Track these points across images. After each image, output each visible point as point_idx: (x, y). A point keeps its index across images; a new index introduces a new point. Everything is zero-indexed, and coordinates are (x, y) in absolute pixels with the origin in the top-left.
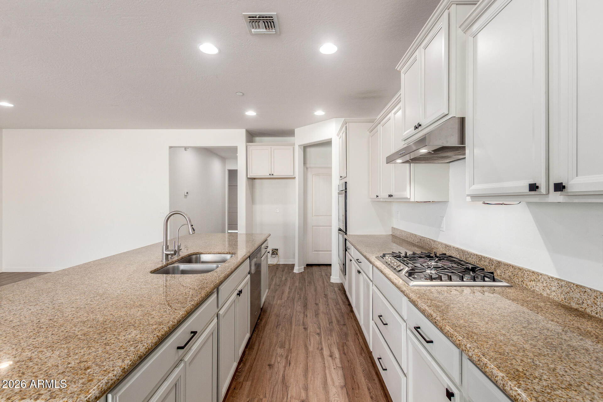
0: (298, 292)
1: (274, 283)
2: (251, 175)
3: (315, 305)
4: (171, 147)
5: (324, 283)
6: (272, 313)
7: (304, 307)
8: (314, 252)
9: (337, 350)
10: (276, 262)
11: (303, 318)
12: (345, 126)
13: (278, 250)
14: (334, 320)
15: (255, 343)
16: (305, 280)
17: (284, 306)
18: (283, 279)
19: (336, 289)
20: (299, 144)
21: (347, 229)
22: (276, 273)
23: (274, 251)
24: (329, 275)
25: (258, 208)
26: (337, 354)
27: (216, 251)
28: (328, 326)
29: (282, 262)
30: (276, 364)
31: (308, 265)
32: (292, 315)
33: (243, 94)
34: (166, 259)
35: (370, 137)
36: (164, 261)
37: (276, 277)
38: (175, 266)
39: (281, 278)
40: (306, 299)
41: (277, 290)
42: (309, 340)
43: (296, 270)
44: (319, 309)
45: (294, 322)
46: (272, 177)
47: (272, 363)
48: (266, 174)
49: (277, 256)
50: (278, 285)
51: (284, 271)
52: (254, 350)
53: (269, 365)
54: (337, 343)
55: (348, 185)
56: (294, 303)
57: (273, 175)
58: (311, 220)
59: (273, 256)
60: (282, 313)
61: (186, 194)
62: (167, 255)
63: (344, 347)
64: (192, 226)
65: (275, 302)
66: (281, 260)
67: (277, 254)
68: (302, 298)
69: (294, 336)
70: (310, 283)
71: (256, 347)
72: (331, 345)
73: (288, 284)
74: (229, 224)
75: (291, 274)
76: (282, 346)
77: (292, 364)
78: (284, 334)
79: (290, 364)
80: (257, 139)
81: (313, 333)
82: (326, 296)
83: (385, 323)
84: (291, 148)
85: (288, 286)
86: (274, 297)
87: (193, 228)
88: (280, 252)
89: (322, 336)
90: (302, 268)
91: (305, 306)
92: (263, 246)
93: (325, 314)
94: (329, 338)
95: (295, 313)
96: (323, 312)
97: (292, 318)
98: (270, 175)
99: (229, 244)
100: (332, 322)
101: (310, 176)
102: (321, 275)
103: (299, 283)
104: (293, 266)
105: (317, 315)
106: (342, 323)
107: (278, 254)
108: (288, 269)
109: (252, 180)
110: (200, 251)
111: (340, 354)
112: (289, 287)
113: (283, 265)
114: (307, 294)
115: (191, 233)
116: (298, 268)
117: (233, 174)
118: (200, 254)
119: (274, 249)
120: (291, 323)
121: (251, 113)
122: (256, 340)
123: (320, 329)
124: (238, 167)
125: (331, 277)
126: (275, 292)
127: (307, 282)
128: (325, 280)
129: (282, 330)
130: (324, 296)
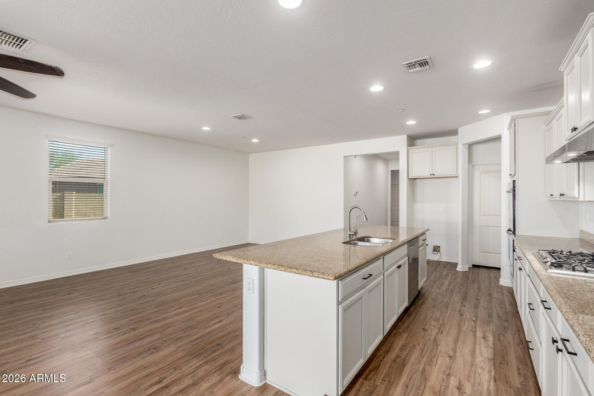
0: (459, 287)
1: (433, 275)
2: (412, 176)
3: (475, 300)
4: (345, 157)
5: (490, 284)
6: (429, 297)
7: (463, 299)
8: (482, 253)
9: (492, 336)
10: (438, 259)
11: (460, 307)
12: (514, 122)
13: (440, 247)
14: (495, 315)
15: (412, 313)
16: (468, 278)
17: (442, 295)
18: (444, 273)
19: (504, 291)
20: (463, 143)
21: (515, 229)
22: (436, 268)
23: (436, 248)
24: (498, 278)
25: (419, 206)
26: (491, 338)
27: (381, 236)
28: (486, 317)
29: (444, 259)
30: (430, 330)
31: (474, 266)
32: (449, 303)
33: (404, 110)
34: (349, 237)
35: (547, 132)
36: (348, 238)
37: (437, 272)
38: (355, 242)
39: (441, 273)
40: (467, 294)
41: (436, 281)
42: (463, 323)
43: (459, 268)
44: (479, 303)
45: (450, 308)
46: (433, 176)
47: (426, 328)
48: (427, 174)
49: (439, 253)
50: (438, 278)
51: (446, 267)
52: (412, 317)
53: (424, 329)
54: (493, 332)
55: (516, 183)
56: (452, 294)
57: (434, 175)
58: (478, 219)
59: (434, 252)
60: (439, 299)
61: (355, 194)
62: (350, 235)
63: (501, 336)
64: (366, 216)
65: (432, 290)
66: (443, 257)
67: (439, 251)
68: (462, 292)
69: (449, 317)
70: (473, 281)
71: (413, 316)
72: (485, 331)
73: (449, 278)
74: (391, 221)
75: (453, 271)
76: (437, 320)
77: (444, 333)
78: (439, 314)
79: (442, 333)
80: (419, 142)
81: (468, 319)
82: (490, 295)
83: (531, 308)
84: (455, 148)
85: (448, 280)
86: (433, 286)
87: (366, 218)
88: (442, 250)
89: (478, 324)
90: (466, 267)
91: (465, 298)
92: (420, 238)
93: (485, 308)
94: (485, 326)
95: (452, 302)
96: (483, 307)
97: (449, 304)
98: (431, 175)
99: (391, 233)
100: (492, 316)
101: (477, 174)
102: (489, 276)
103: (461, 279)
104: (456, 265)
105: (476, 307)
106: (504, 318)
107: (441, 251)
108: (451, 266)
109: (412, 180)
110: (370, 235)
111: (494, 340)
112: (450, 281)
113: (445, 263)
114: (469, 290)
115: (365, 221)
116: (461, 266)
117: (395, 174)
118: (370, 237)
119: (436, 246)
120: (447, 308)
121: (411, 122)
122: (413, 311)
123: (477, 317)
124: (400, 168)
125: (500, 279)
126: (434, 283)
127: (470, 280)
128: (492, 281)
129: (437, 310)
130: (488, 294)
